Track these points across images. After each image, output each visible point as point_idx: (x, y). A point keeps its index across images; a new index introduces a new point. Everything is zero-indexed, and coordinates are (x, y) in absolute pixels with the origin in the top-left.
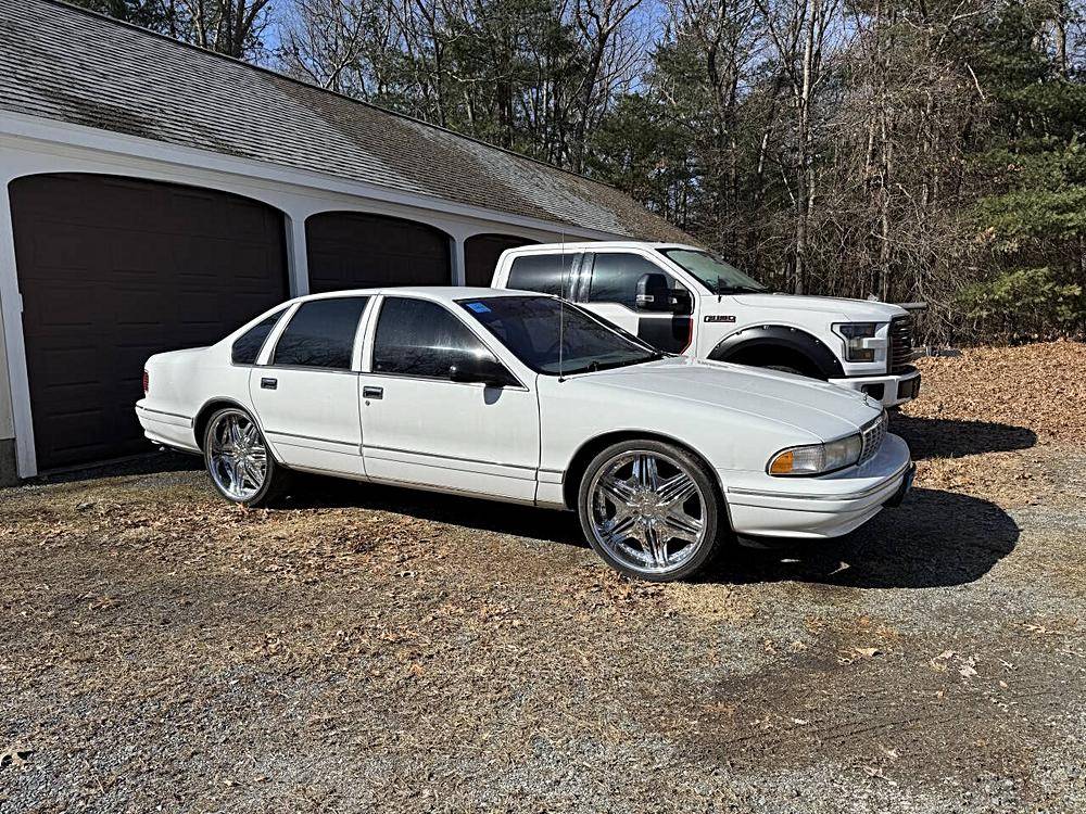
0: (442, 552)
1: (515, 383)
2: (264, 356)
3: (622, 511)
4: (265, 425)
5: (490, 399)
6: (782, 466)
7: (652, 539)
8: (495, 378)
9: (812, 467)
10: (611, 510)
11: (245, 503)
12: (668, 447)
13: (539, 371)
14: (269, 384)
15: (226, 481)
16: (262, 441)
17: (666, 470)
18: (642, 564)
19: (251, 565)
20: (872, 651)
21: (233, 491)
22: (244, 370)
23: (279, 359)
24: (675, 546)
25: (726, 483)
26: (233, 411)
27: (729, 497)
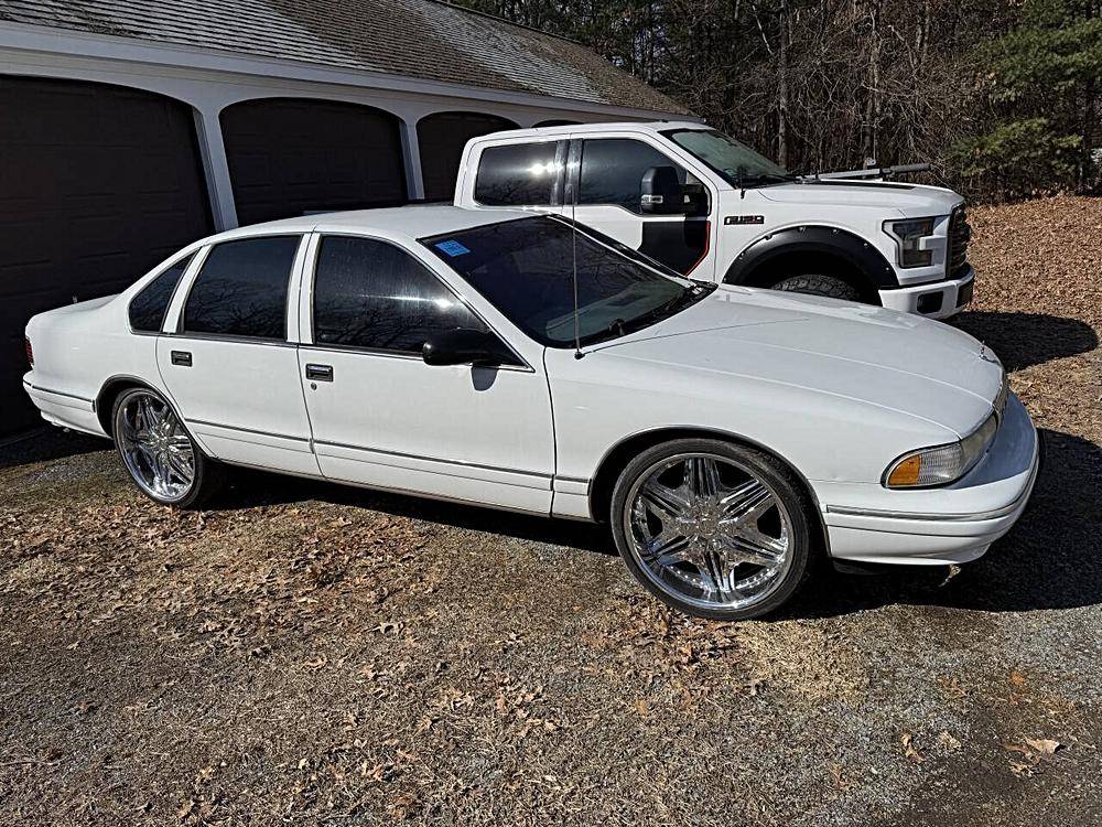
0: (433, 578)
1: (514, 360)
2: (171, 322)
3: (672, 528)
4: (184, 413)
5: (482, 384)
6: (905, 474)
7: (714, 563)
8: (485, 355)
9: (945, 475)
10: (656, 526)
11: (174, 505)
12: (736, 449)
13: (547, 342)
14: (182, 359)
15: (148, 474)
16: (184, 430)
17: (732, 478)
18: (699, 593)
19: (178, 621)
20: (1051, 745)
21: (159, 489)
22: (148, 340)
23: (190, 325)
24: (744, 572)
25: (824, 500)
26: (142, 392)
27: (827, 517)
